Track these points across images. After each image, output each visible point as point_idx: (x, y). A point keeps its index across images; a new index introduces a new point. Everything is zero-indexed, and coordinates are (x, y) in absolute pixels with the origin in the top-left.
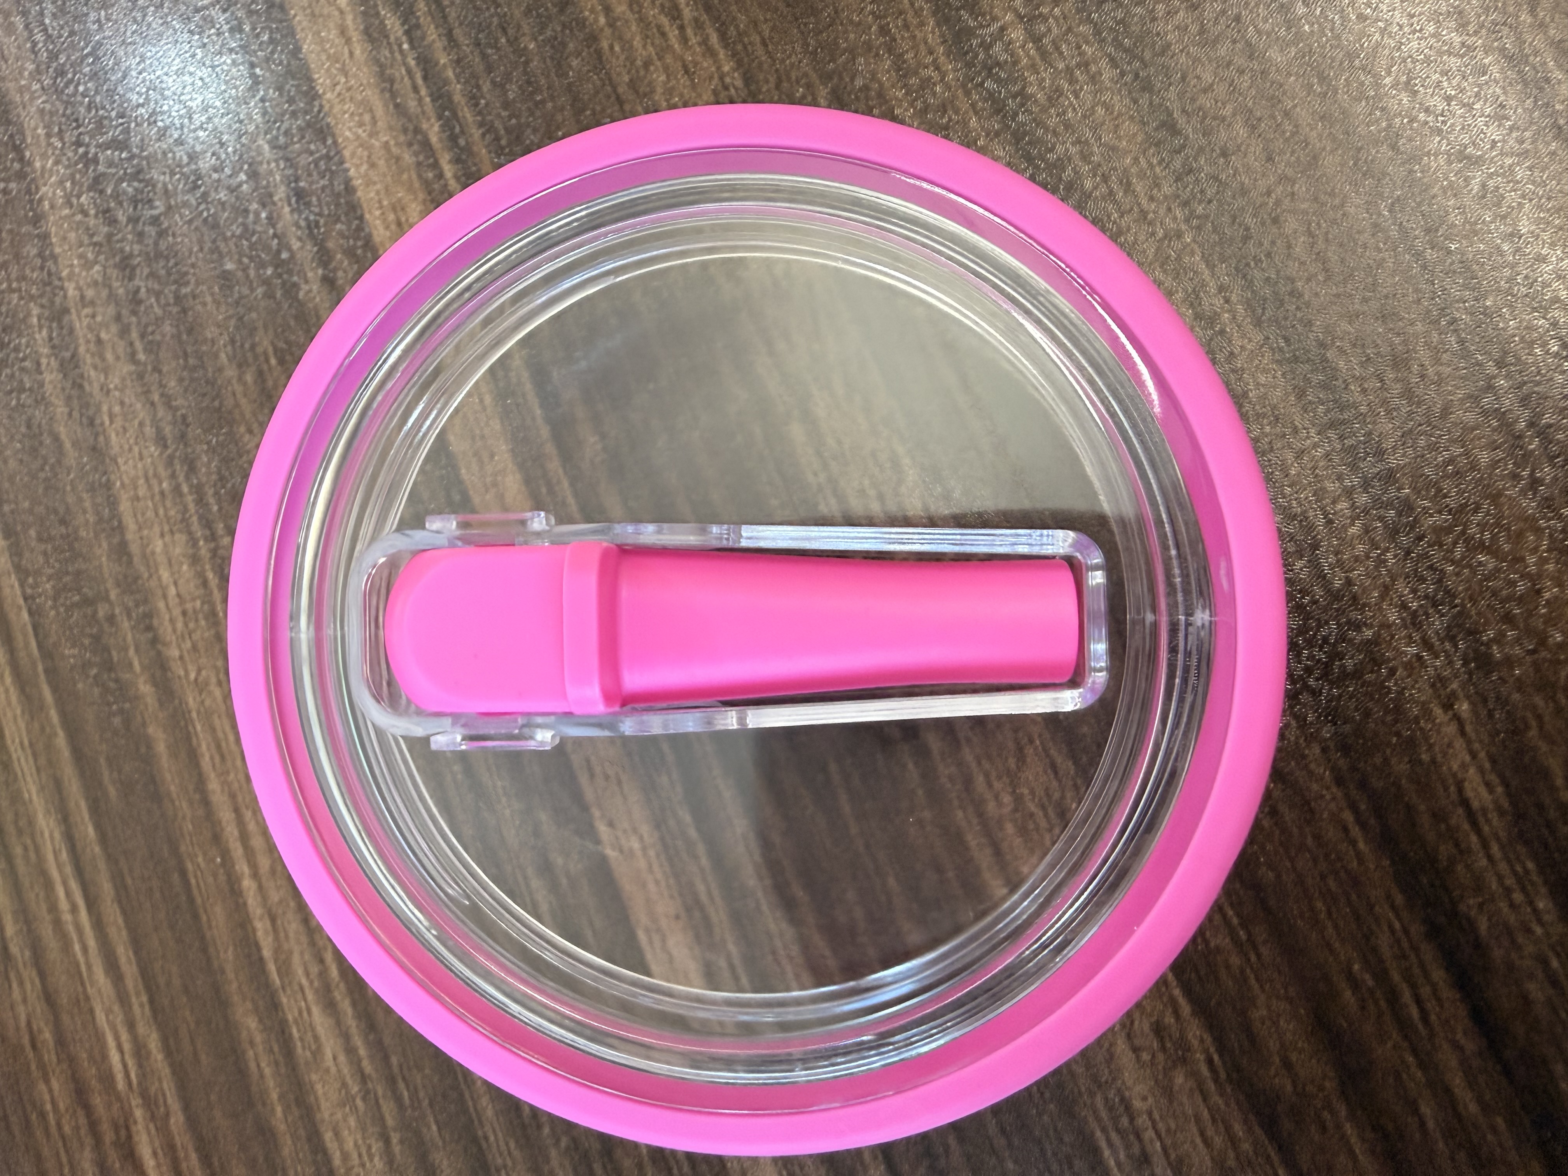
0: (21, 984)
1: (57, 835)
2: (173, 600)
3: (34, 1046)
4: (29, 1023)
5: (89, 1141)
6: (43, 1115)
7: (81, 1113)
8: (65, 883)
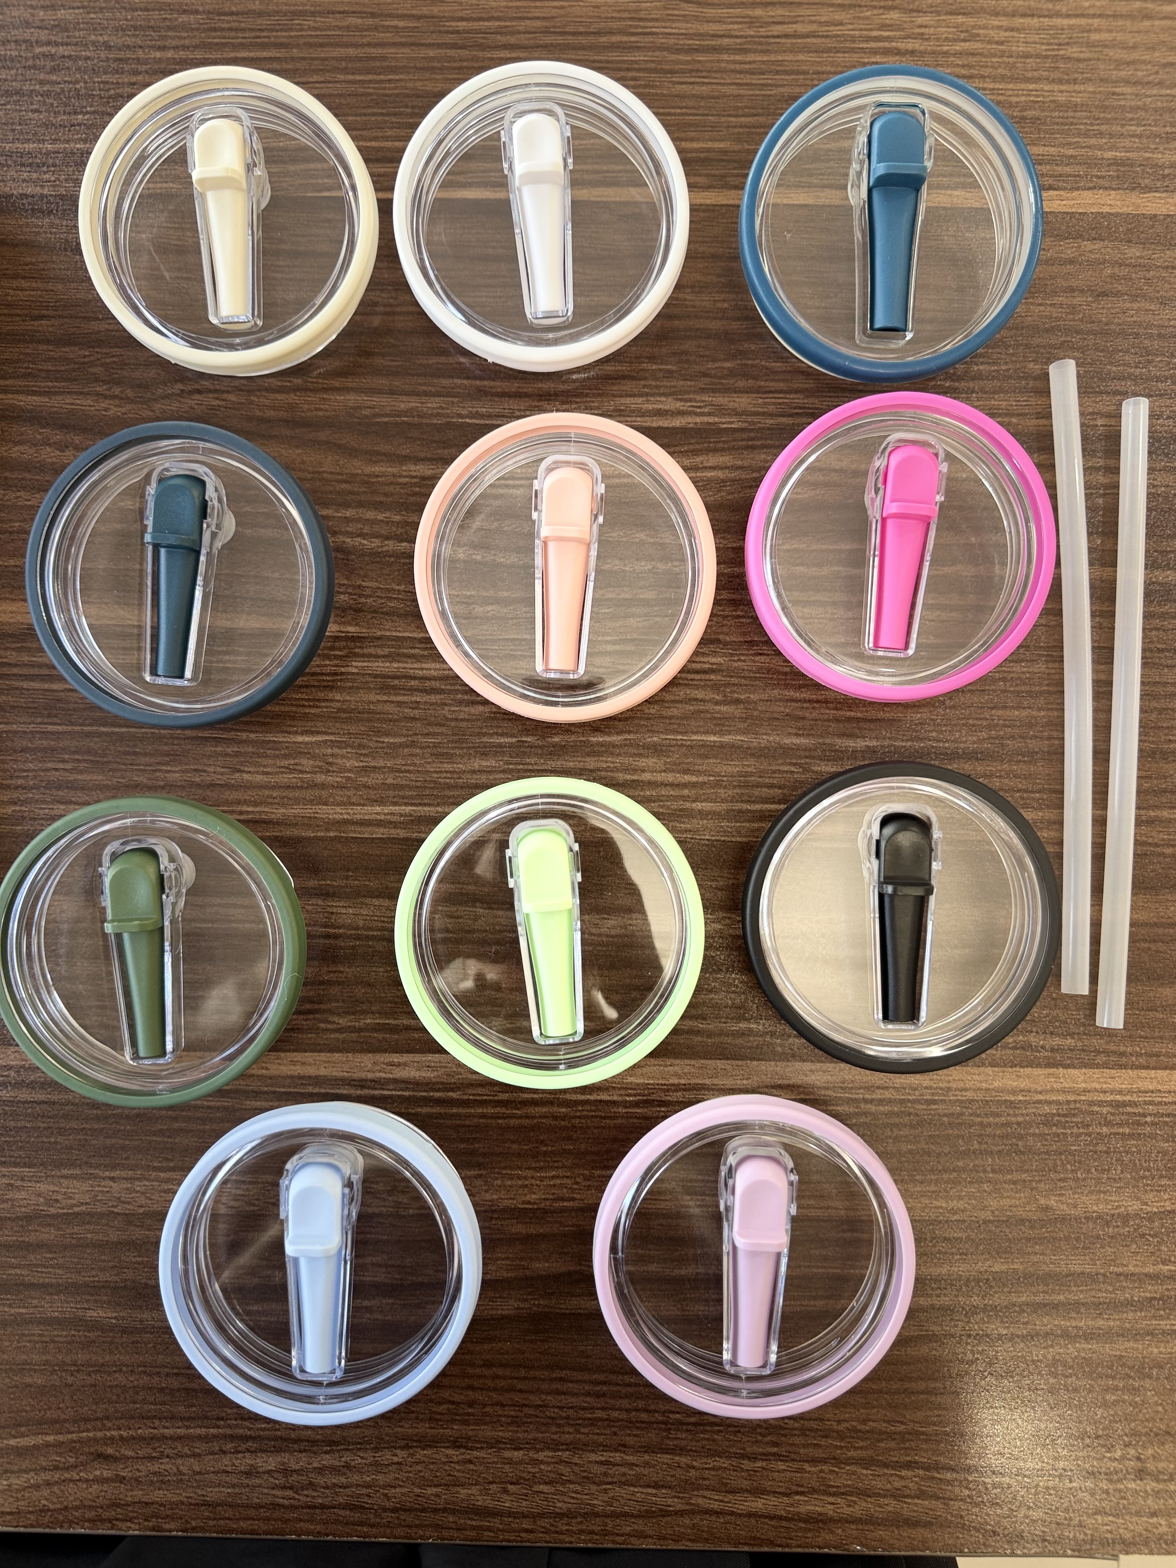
0: (222, 774)
1: (273, 816)
2: (339, 910)
3: (196, 770)
4: (205, 771)
5: (149, 783)
6: (167, 764)
7: (162, 783)
8: (253, 812)
